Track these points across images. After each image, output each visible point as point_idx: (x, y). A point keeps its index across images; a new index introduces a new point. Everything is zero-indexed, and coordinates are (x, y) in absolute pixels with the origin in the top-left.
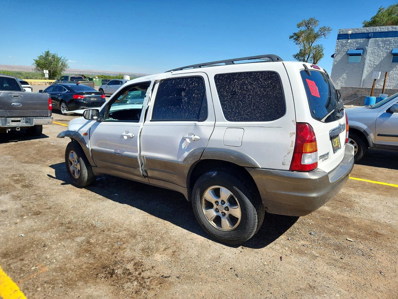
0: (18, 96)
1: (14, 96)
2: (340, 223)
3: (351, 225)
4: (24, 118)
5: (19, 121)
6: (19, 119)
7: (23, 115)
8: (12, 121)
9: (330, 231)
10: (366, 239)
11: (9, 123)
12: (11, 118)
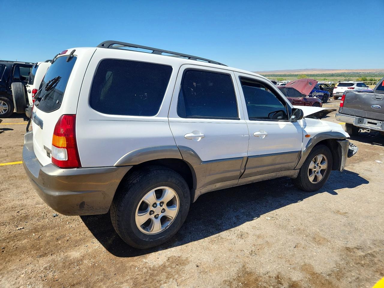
0: (380, 99)
1: (377, 99)
2: (42, 244)
3: (29, 249)
4: (381, 122)
5: (376, 124)
6: (375, 122)
7: (380, 119)
8: (369, 123)
9: (44, 228)
10: (5, 240)
11: (365, 124)
12: (368, 120)
